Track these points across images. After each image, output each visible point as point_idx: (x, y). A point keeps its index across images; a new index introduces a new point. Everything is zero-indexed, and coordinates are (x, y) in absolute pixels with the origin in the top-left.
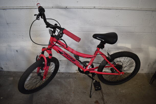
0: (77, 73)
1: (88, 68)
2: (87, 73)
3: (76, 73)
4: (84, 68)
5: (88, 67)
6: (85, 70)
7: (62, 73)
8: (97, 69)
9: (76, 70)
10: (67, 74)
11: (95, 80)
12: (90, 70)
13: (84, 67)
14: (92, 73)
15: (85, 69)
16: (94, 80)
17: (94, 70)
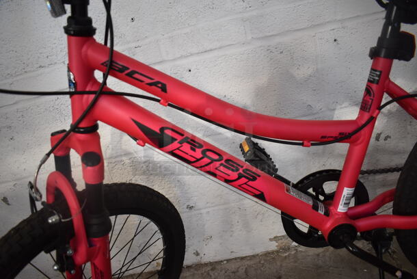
0: (277, 252)
1: (341, 209)
2: (342, 235)
3: (273, 252)
4: (321, 212)
5: (342, 201)
6: (329, 225)
7: (211, 264)
8: (391, 204)
9: (271, 240)
10: (233, 266)
11: (399, 274)
12: (351, 216)
13: (315, 208)
14: (366, 235)
15: (327, 214)
16: (393, 271)
17: (371, 214)
